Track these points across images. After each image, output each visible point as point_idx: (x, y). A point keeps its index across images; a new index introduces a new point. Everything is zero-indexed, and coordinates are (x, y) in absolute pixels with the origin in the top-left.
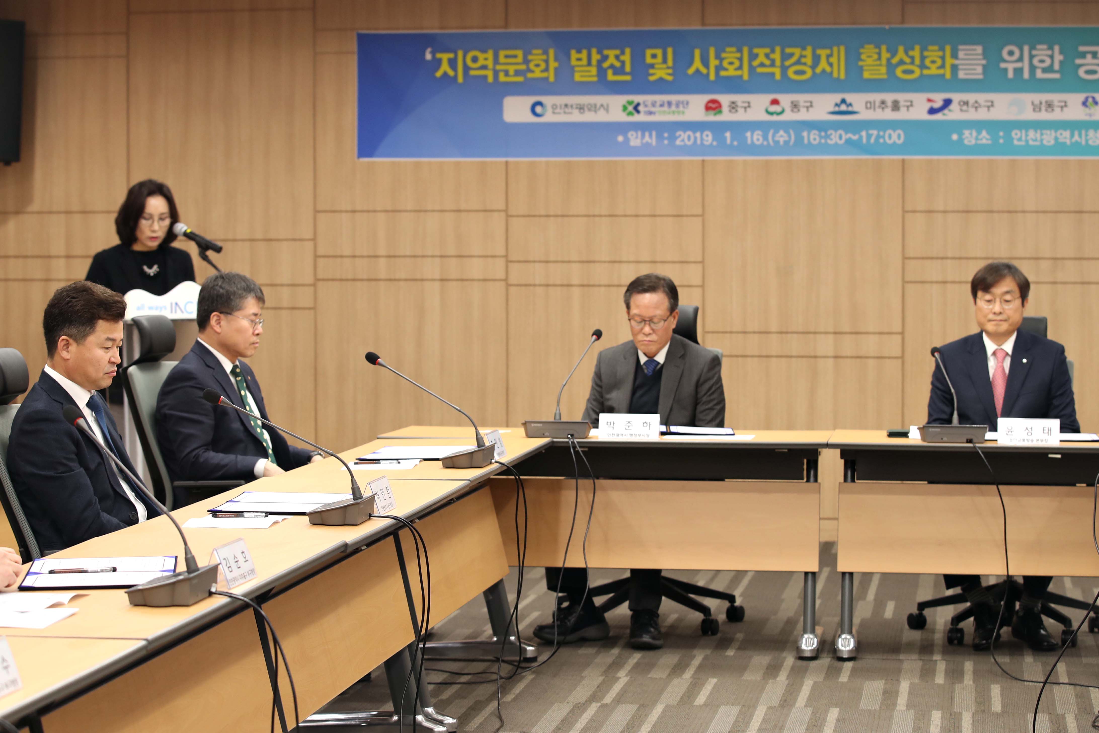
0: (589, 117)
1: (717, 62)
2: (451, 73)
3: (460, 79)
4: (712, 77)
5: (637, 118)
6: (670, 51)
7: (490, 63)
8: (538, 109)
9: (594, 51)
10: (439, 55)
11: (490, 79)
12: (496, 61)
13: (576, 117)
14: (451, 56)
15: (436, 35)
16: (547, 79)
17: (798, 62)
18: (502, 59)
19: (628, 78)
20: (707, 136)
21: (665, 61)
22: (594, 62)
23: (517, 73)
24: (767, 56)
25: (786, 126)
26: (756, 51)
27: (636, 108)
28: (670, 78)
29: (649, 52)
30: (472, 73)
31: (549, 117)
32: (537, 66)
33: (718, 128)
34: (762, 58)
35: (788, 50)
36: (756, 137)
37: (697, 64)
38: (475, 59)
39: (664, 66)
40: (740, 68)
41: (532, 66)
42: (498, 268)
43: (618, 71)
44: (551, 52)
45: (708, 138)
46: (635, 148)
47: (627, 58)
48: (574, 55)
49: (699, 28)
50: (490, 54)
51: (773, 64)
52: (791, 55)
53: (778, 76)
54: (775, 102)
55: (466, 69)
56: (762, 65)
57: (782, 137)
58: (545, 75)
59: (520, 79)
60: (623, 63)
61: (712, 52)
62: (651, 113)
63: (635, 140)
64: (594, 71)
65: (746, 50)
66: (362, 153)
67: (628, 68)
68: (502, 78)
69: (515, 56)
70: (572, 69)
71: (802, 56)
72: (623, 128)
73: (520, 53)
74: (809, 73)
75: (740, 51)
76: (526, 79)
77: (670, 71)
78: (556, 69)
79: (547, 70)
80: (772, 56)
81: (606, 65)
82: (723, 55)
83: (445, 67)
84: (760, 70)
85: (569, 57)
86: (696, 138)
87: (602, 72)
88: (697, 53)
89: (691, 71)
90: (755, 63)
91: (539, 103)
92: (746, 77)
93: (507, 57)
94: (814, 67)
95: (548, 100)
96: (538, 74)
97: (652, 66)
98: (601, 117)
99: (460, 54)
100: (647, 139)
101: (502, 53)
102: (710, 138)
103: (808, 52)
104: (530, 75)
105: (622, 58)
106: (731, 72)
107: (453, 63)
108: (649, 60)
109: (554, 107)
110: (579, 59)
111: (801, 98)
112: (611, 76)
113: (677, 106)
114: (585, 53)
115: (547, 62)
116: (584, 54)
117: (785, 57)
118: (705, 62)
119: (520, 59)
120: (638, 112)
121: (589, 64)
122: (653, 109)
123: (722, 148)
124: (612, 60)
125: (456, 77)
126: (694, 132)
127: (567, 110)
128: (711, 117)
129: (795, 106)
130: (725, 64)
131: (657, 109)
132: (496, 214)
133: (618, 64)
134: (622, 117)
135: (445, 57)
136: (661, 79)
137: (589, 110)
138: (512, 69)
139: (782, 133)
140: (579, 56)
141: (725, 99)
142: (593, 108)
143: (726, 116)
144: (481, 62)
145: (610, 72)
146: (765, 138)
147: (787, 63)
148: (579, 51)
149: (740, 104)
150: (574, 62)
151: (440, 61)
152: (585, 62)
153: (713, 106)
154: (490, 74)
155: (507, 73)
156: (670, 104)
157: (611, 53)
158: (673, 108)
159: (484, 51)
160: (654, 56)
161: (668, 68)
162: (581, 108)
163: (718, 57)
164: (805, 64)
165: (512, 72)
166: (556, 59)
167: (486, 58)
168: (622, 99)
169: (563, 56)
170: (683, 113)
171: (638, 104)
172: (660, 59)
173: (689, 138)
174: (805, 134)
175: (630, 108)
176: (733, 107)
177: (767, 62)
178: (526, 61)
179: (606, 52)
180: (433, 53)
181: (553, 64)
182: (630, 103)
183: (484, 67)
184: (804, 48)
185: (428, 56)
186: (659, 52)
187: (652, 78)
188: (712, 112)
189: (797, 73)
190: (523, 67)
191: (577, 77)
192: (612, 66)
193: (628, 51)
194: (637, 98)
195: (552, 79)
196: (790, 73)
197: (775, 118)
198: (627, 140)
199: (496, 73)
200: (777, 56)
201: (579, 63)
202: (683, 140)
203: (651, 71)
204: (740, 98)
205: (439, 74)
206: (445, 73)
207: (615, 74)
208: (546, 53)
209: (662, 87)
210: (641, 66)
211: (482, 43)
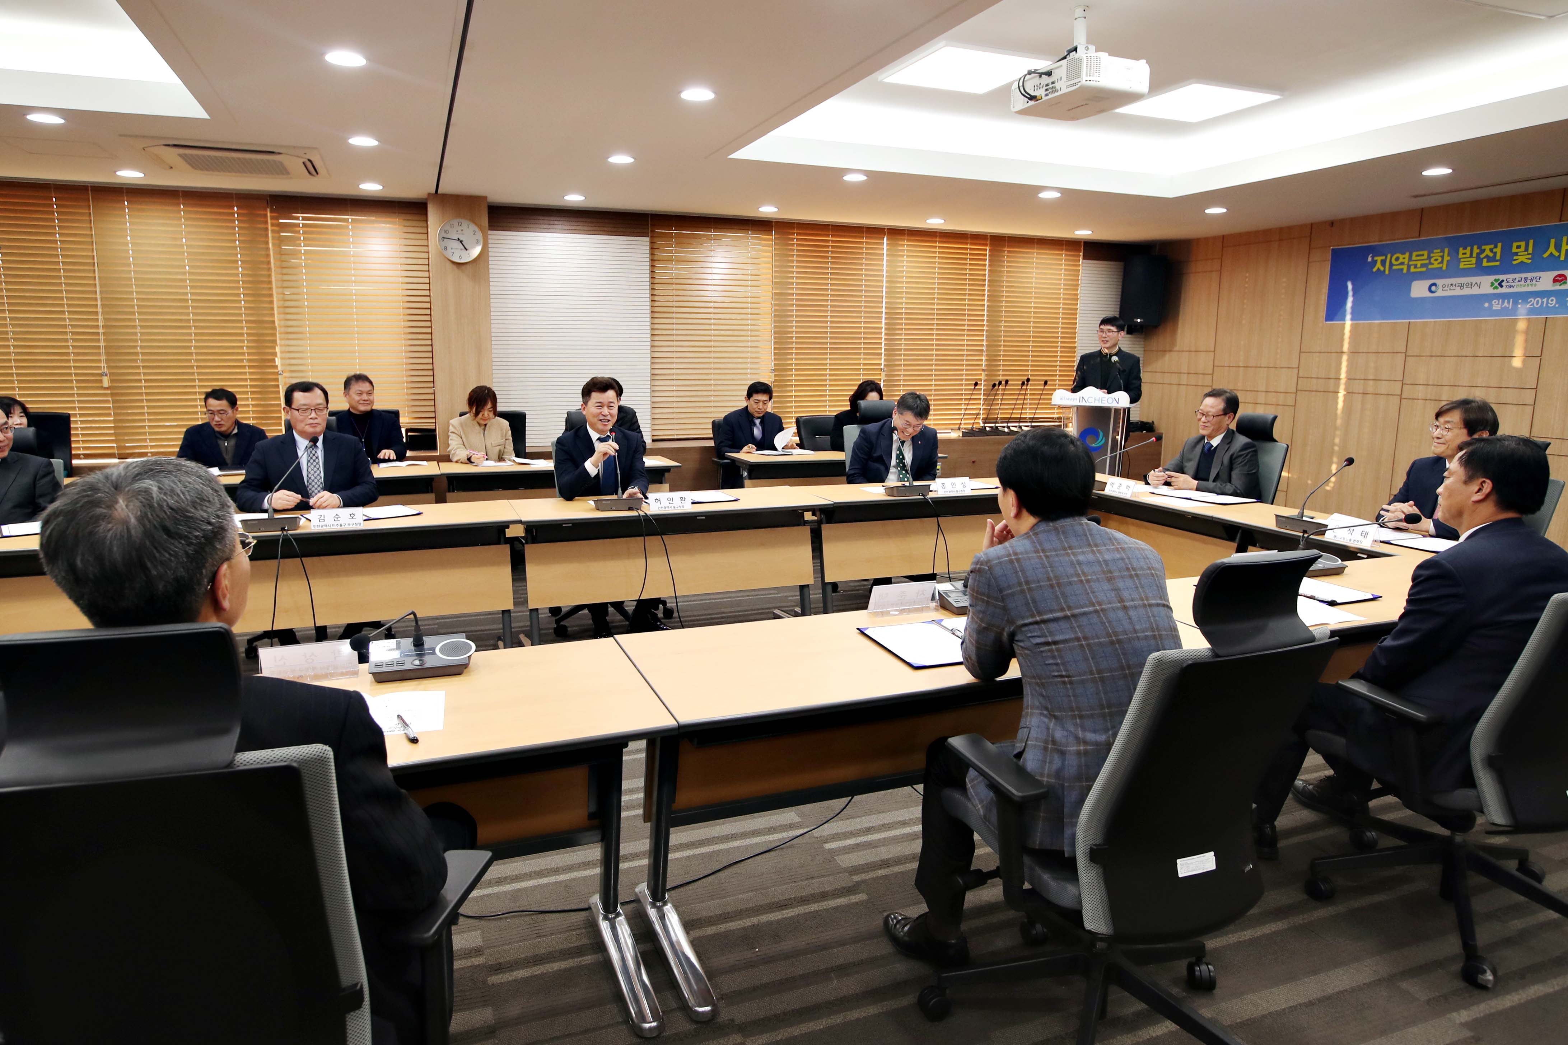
0: (1466, 291)
2: (1382, 269)
3: (1387, 272)
4: (1562, 258)
5: (1500, 290)
6: (1531, 242)
7: (1406, 261)
8: (1433, 288)
9: (1475, 247)
11: (1405, 271)
12: (1410, 259)
13: (1458, 292)
14: (1383, 258)
15: (1376, 245)
16: (1441, 268)
18: (1414, 258)
19: (1498, 263)
20: (1552, 300)
21: (1526, 249)
22: (1474, 255)
23: (1422, 266)
27: (1501, 285)
28: (1529, 261)
29: (1515, 245)
30: (1394, 267)
31: (1440, 293)
32: (1436, 260)
33: (1560, 295)
37: (1552, 249)
38: (1397, 259)
39: (1526, 253)
41: (1432, 260)
42: (1396, 388)
43: (1489, 259)
44: (1446, 250)
45: (1553, 301)
46: (1496, 310)
47: (1498, 250)
48: (1461, 251)
49: (1557, 224)
50: (1407, 255)
55: (1391, 265)
58: (1440, 265)
59: (1424, 269)
60: (1495, 253)
61: (1564, 239)
62: (1510, 287)
63: (1497, 305)
64: (1474, 260)
66: (1327, 320)
67: (1498, 257)
68: (1412, 269)
69: (1423, 255)
70: (1459, 261)
72: (1490, 298)
73: (1425, 253)
76: (1428, 269)
77: (1530, 256)
78: (1448, 261)
79: (1442, 262)
81: (1482, 256)
83: (1379, 265)
85: (1458, 254)
86: (1543, 303)
87: (1479, 261)
88: (1553, 241)
89: (1546, 255)
91: (1434, 284)
93: (1417, 256)
95: (1440, 282)
96: (1436, 265)
97: (1516, 254)
98: (1475, 291)
99: (1389, 256)
100: (1506, 304)
101: (1414, 254)
102: (1554, 302)
104: (1430, 267)
105: (1495, 250)
107: (1383, 263)
108: (1514, 250)
109: (1444, 286)
110: (1465, 254)
112: (1485, 264)
113: (1532, 280)
114: (1469, 248)
115: (1443, 257)
116: (1468, 251)
118: (1558, 248)
119: (1425, 257)
120: (1502, 286)
121: (1471, 256)
122: (1513, 284)
123: (1562, 309)
124: (1488, 252)
125: (1384, 270)
126: (1542, 298)
127: (1452, 288)
128: (1558, 287)
131: (1516, 284)
132: (1399, 355)
133: (1491, 255)
134: (1491, 291)
135: (1379, 259)
136: (1522, 263)
137: (1467, 287)
138: (1419, 263)
140: (1465, 251)
142: (1471, 285)
144: (1401, 260)
145: (1485, 260)
148: (1465, 248)
150: (1461, 256)
151: (1376, 261)
152: (1468, 255)
153: (1560, 279)
154: (1405, 268)
155: (1416, 267)
156: (1526, 279)
157: (1488, 248)
158: (1528, 282)
159: (1404, 253)
160: (1519, 247)
161: (1528, 254)
162: (1461, 286)
165: (1419, 266)
166: (1449, 255)
167: (1404, 258)
168: (1492, 278)
169: (1454, 252)
170: (1535, 285)
171: (1503, 281)
172: (1523, 248)
173: (1538, 302)
175: (1496, 284)
178: (1429, 258)
179: (1483, 247)
180: (1373, 257)
181: (1446, 258)
182: (1496, 280)
183: (1402, 264)
185: (1370, 259)
186: (1523, 244)
187: (1514, 263)
188: (1558, 283)
190: (1427, 262)
191: (1462, 266)
192: (1487, 256)
193: (1499, 245)
194: (1502, 277)
195: (1444, 268)
198: (1491, 305)
199: (1409, 267)
201: (1465, 256)
202: (1533, 304)
203: (1515, 258)
205: (1375, 270)
206: (1378, 269)
207: (1488, 261)
208: (1443, 251)
209: (1522, 268)
210: (1508, 254)
211: (1403, 248)
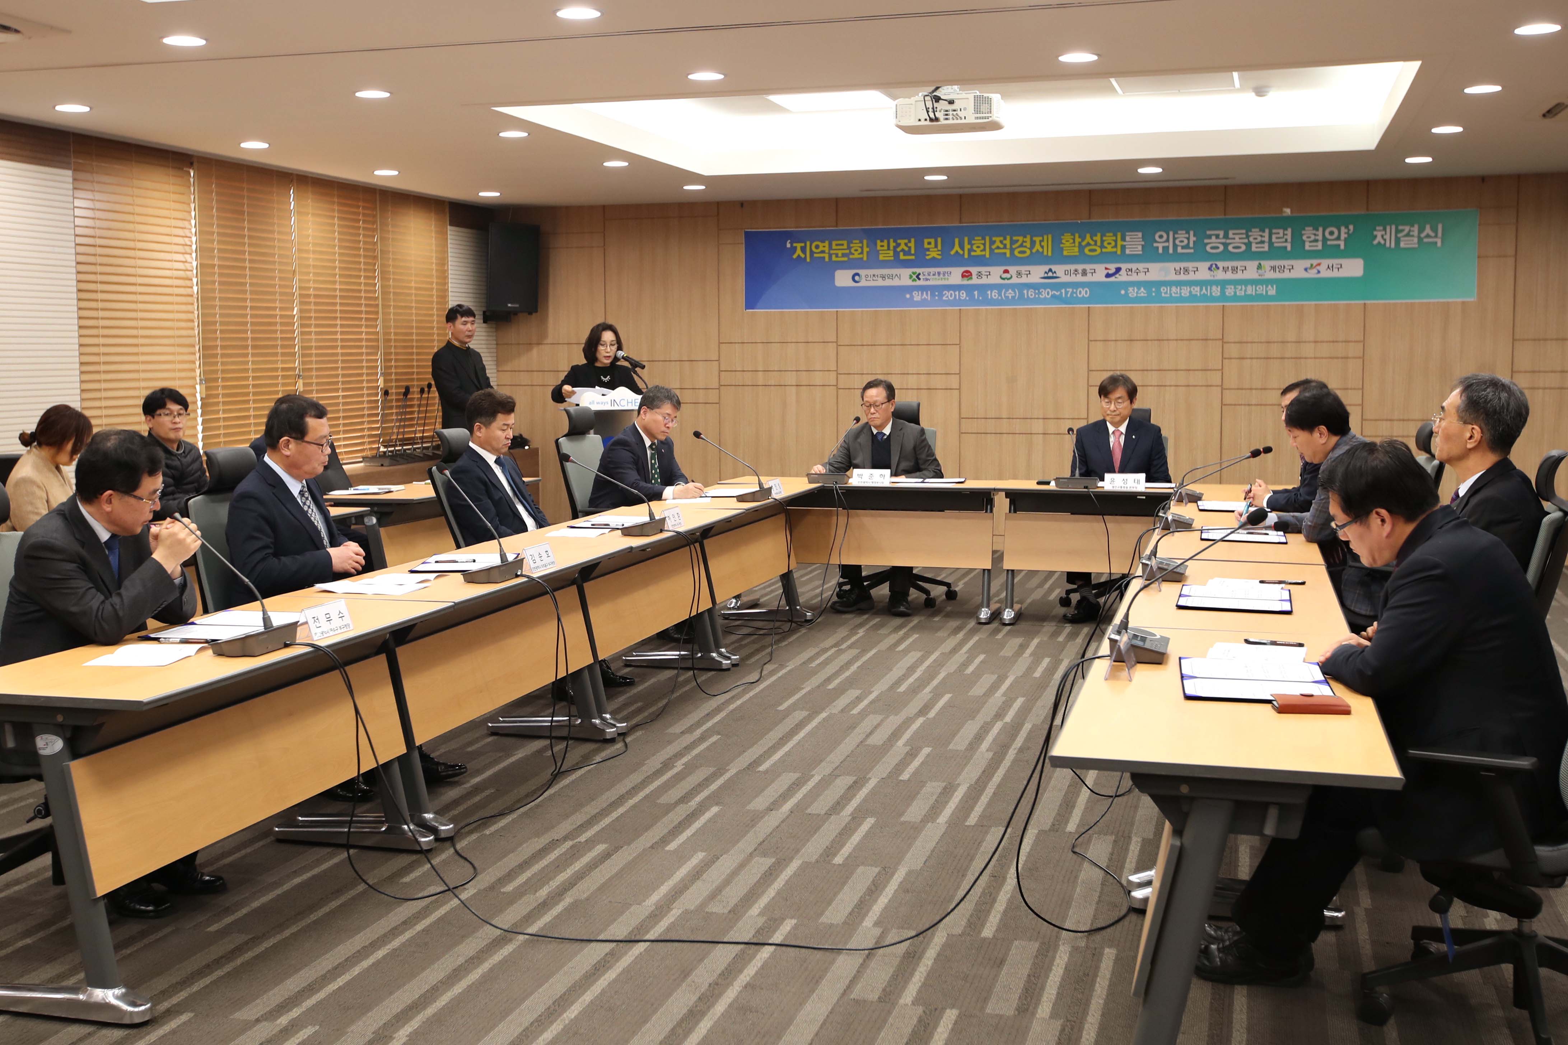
0: (888, 283)
1: (969, 247)
2: (803, 256)
3: (808, 260)
4: (966, 256)
5: (918, 283)
6: (939, 240)
7: (827, 249)
8: (857, 278)
9: (891, 240)
10: (795, 245)
11: (827, 259)
12: (830, 248)
13: (880, 283)
14: (803, 245)
15: (793, 232)
16: (862, 258)
17: (1021, 246)
18: (834, 247)
19: (913, 257)
21: (936, 246)
22: (892, 248)
23: (844, 255)
24: (1001, 242)
25: (1013, 286)
26: (994, 239)
27: (918, 277)
28: (939, 257)
29: (926, 241)
30: (816, 255)
31: (864, 283)
32: (856, 250)
33: (969, 289)
34: (998, 244)
35: (1015, 238)
36: (994, 294)
37: (957, 248)
38: (817, 247)
39: (936, 249)
40: (984, 250)
41: (853, 251)
42: (831, 379)
43: (906, 253)
44: (865, 242)
45: (963, 295)
46: (917, 302)
47: (912, 244)
48: (879, 243)
49: (958, 225)
50: (827, 244)
51: (1005, 247)
52: (1017, 241)
53: (1008, 255)
54: (1006, 271)
55: (812, 252)
56: (998, 248)
57: (1010, 293)
58: (861, 256)
59: (846, 259)
60: (910, 248)
61: (966, 239)
62: (927, 280)
63: (917, 296)
64: (891, 253)
65: (987, 238)
66: (748, 307)
67: (913, 252)
68: (834, 258)
69: (843, 245)
70: (878, 253)
71: (1024, 242)
72: (910, 289)
73: (845, 242)
74: (1028, 252)
75: (984, 239)
76: (849, 259)
77: (939, 253)
78: (868, 253)
79: (862, 253)
80: (1005, 242)
81: (899, 249)
82: (973, 242)
83: (799, 252)
84: (996, 251)
85: (876, 244)
86: (955, 295)
87: (896, 254)
88: (957, 240)
89: (953, 253)
90: (994, 247)
91: (857, 274)
92: (987, 256)
93: (837, 245)
94: (1031, 249)
95: (863, 272)
96: (856, 256)
97: (928, 250)
98: (896, 282)
99: (808, 243)
100: (925, 296)
101: (834, 243)
102: (965, 295)
103: (1028, 239)
104: (851, 257)
105: (909, 245)
106: (978, 252)
107: (803, 249)
108: (926, 246)
109: (867, 276)
110: (882, 246)
111: (1023, 269)
112: (902, 257)
113: (944, 275)
114: (886, 241)
115: (862, 248)
116: (885, 243)
117: (1013, 242)
118: (962, 247)
119: (845, 247)
120: (919, 279)
121: (889, 249)
122: (928, 277)
123: (972, 301)
124: (903, 246)
125: (805, 258)
126: (955, 291)
127: (874, 278)
128: (965, 282)
129: (1019, 274)
130: (974, 248)
131: (931, 277)
132: (830, 344)
133: (906, 249)
134: (910, 283)
135: (798, 246)
136: (934, 258)
137: (888, 278)
138: (840, 253)
139: (1010, 291)
140: (882, 244)
141: (974, 270)
142: (891, 277)
143: (975, 281)
144: (821, 249)
145: (901, 254)
146: (1000, 294)
147: (1014, 247)
148: (882, 241)
149: (983, 273)
150: (879, 248)
151: (795, 248)
152: (886, 248)
153: (967, 275)
154: (826, 256)
155: (837, 256)
156: (939, 273)
157: (902, 242)
158: (941, 276)
159: (823, 242)
160: (929, 243)
161: (938, 251)
162: (883, 277)
163: (970, 243)
164: (1025, 247)
165: (840, 255)
166: (867, 247)
167: (824, 246)
168: (909, 271)
169: (872, 244)
170: (948, 279)
171: (919, 274)
172: (933, 245)
173: (951, 295)
174: (1025, 292)
175: (914, 277)
176: (979, 275)
177: (1002, 246)
178: (849, 248)
179: (899, 241)
180: (791, 243)
181: (866, 250)
182: (914, 273)
183: (823, 252)
184: (1025, 237)
185: (788, 245)
186: (932, 241)
187: (928, 257)
188: (966, 279)
189: (1020, 252)
190: (847, 251)
191: (881, 258)
192: (903, 250)
193: (913, 240)
194: (918, 270)
195: (865, 259)
196: (1016, 253)
197: (1006, 282)
198: (912, 297)
199: (830, 256)
200: (1008, 242)
201: (882, 248)
202: (947, 297)
203: (927, 253)
204: (983, 269)
205: (795, 256)
206: (799, 256)
207: (904, 255)
208: (862, 242)
209: (934, 263)
210: (921, 251)
211: (822, 236)
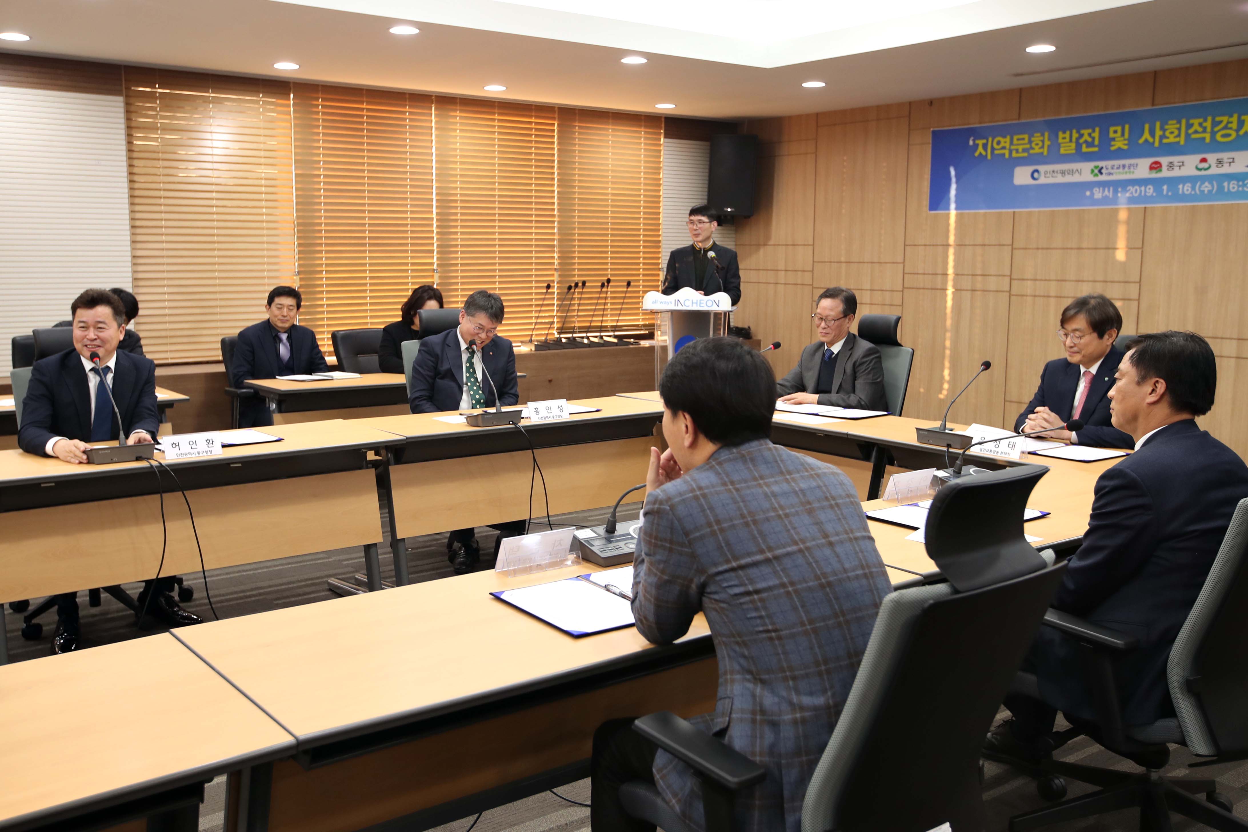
0: (1068, 179)
1: (1161, 133)
2: (984, 153)
3: (989, 157)
4: (1157, 144)
5: (1101, 178)
6: (1127, 127)
7: (1007, 145)
8: (1036, 175)
9: (1074, 131)
10: (977, 142)
11: (1007, 156)
12: (1011, 143)
13: (1060, 179)
14: (984, 141)
15: (976, 128)
16: (1042, 153)
17: (1226, 128)
18: (1015, 142)
19: (1096, 149)
20: (1150, 189)
21: (1123, 134)
22: (1074, 139)
23: (1024, 150)
24: (1200, 125)
25: (1211, 178)
26: (1191, 121)
27: (1100, 172)
28: (1126, 147)
29: (1112, 129)
30: (996, 152)
31: (1042, 180)
32: (1037, 144)
33: (1157, 183)
34: (1196, 127)
35: (1218, 119)
36: (1187, 189)
37: (1146, 135)
38: (999, 143)
39: (1122, 139)
40: (1179, 136)
41: (1033, 145)
42: (1005, 284)
43: (1090, 144)
44: (1046, 134)
45: (1150, 190)
46: (1098, 200)
47: (1096, 135)
48: (1061, 135)
49: (1150, 108)
50: (1008, 139)
51: (1205, 131)
52: (1221, 122)
53: (1208, 140)
54: (1204, 160)
55: (993, 149)
56: (1196, 132)
57: (1206, 187)
58: (1041, 150)
59: (1025, 154)
60: (1093, 138)
61: (1158, 124)
62: (1110, 174)
63: (1098, 194)
64: (1073, 145)
65: (1184, 122)
66: (931, 209)
67: (1096, 142)
68: (1014, 154)
69: (1023, 139)
70: (1059, 146)
71: (1228, 122)
72: (1090, 185)
73: (1026, 137)
74: (1234, 135)
75: (1179, 122)
76: (1029, 154)
77: (1126, 142)
78: (1049, 146)
79: (1043, 147)
80: (1205, 124)
81: (1081, 141)
82: (1166, 127)
83: (980, 149)
84: (1194, 136)
85: (1057, 137)
86: (1141, 191)
87: (1078, 146)
88: (1147, 127)
89: (1141, 141)
90: (1190, 131)
91: (1037, 171)
92: (1182, 143)
93: (1018, 140)
94: (1237, 131)
95: (1042, 168)
96: (1037, 150)
97: (1114, 139)
98: (1076, 179)
99: (990, 139)
100: (1106, 192)
101: (1015, 137)
102: (1152, 190)
103: (1235, 119)
104: (1032, 152)
105: (1093, 135)
106: (1172, 139)
107: (985, 146)
108: (1112, 135)
109: (1046, 173)
110: (1064, 138)
111: (1225, 156)
112: (1084, 149)
113: (1129, 167)
114: (1068, 133)
115: (1043, 141)
116: (1067, 135)
117: (1215, 124)
118: (1152, 134)
119: (1026, 141)
120: (1101, 173)
121: (1071, 141)
122: (1111, 171)
123: (1160, 196)
124: (1086, 137)
125: (986, 155)
126: (1140, 186)
127: (1054, 175)
128: (1154, 175)
129: (1220, 162)
130: (1167, 134)
131: (1115, 171)
132: (1006, 247)
133: (1090, 140)
134: (1090, 178)
135: (980, 142)
136: (1119, 149)
137: (1069, 174)
138: (1020, 148)
139: (1207, 184)
140: (1064, 136)
141: (1164, 161)
142: (1071, 172)
143: (1165, 173)
144: (1002, 144)
145: (1084, 146)
146: (1193, 188)
147: (1216, 129)
148: (1064, 132)
149: (1176, 164)
150: (1060, 140)
151: (978, 145)
152: (1068, 140)
153: (1156, 166)
154: (1007, 152)
155: (1017, 151)
156: (1124, 166)
157: (1086, 132)
158: (1126, 169)
159: (1005, 137)
160: (1115, 132)
161: (1125, 140)
162: (1063, 173)
163: (1162, 129)
164: (1231, 129)
165: (1020, 150)
166: (1049, 139)
167: (1005, 141)
168: (1091, 165)
169: (1054, 137)
170: (1133, 172)
171: (1102, 168)
172: (1119, 133)
173: (1136, 191)
174: (1226, 184)
175: (1096, 171)
176: (1171, 166)
177: (1200, 130)
178: (1030, 142)
179: (1082, 132)
180: (974, 141)
181: (1047, 143)
182: (1096, 167)
183: (1004, 148)
184: (1231, 116)
185: (971, 143)
186: (1119, 129)
187: (1113, 148)
188: (1154, 171)
189: (1223, 136)
190: (1028, 146)
191: (1062, 151)
192: (1086, 142)
193: (1097, 129)
194: (1101, 164)
195: (1045, 153)
196: (1218, 137)
197: (1203, 173)
198: (1092, 194)
199: (1011, 151)
200: (1208, 124)
201: (1064, 141)
202: (1132, 193)
203: (1113, 143)
204: (1176, 159)
205: (977, 154)
206: (981, 154)
207: (1087, 147)
208: (1043, 135)
209: (1120, 154)
210: (1106, 140)
211: (1004, 131)
